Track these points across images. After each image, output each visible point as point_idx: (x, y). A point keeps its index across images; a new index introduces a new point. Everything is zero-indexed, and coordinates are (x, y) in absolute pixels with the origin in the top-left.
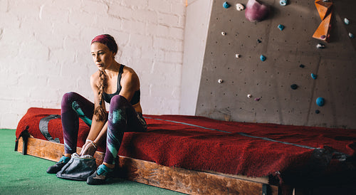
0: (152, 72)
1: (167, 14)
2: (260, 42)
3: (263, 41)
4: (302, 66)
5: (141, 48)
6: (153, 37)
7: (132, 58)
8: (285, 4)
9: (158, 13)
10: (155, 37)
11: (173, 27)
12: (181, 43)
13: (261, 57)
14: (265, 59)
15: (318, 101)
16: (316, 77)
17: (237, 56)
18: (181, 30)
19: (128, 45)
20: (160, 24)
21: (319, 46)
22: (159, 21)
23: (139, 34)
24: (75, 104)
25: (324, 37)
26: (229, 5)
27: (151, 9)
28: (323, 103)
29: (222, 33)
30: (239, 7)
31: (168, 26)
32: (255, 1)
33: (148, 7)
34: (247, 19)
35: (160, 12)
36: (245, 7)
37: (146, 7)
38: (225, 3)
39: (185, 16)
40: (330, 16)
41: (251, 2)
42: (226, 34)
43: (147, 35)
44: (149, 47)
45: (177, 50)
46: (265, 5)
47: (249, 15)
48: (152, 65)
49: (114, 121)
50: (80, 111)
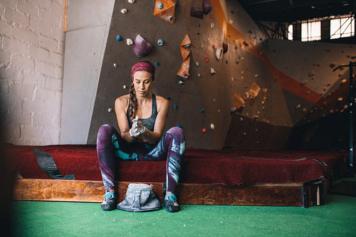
0: (33, 99)
1: (48, 37)
4: (169, 98)
5: (22, 72)
6: (34, 60)
7: (13, 81)
8: (161, 44)
9: (39, 35)
11: (54, 52)
12: (60, 69)
16: (177, 107)
17: (125, 87)
18: (61, 56)
19: (9, 67)
20: (42, 47)
21: (180, 82)
22: (40, 44)
23: (21, 55)
24: (114, 137)
25: (186, 75)
26: (121, 39)
27: (33, 30)
29: (115, 65)
30: (129, 42)
31: (48, 51)
32: (142, 39)
33: (30, 28)
34: (135, 54)
35: (41, 34)
36: (134, 43)
37: (27, 27)
38: (118, 36)
39: (64, 42)
40: (189, 58)
41: (139, 39)
42: (117, 66)
43: (29, 57)
44: (31, 71)
45: (57, 77)
46: (150, 43)
47: (137, 51)
48: (33, 91)
49: (181, 153)
50: (117, 144)
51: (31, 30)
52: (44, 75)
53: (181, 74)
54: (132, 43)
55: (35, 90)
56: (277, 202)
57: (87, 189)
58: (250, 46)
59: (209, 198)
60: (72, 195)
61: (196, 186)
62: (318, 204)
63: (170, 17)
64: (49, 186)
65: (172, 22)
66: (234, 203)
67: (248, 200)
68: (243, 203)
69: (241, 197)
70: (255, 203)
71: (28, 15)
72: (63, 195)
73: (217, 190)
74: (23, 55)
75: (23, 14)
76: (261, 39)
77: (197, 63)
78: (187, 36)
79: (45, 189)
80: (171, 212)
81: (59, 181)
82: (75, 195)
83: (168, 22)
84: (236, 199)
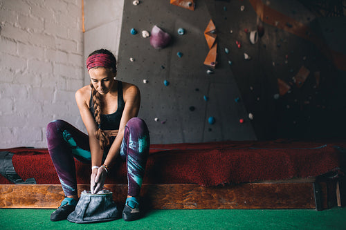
0: (54, 102)
1: (65, 39)
2: (164, 68)
3: (166, 67)
4: (197, 90)
5: (40, 76)
6: (52, 64)
7: (31, 86)
8: (182, 33)
9: (56, 38)
10: (54, 63)
11: (73, 53)
12: (81, 70)
13: (165, 82)
14: (168, 84)
15: (210, 120)
16: (207, 98)
17: (145, 81)
18: (80, 57)
19: (26, 72)
20: (59, 50)
21: (209, 71)
22: (57, 47)
23: (37, 59)
24: (66, 134)
25: (213, 63)
26: (136, 32)
27: (49, 34)
28: (214, 121)
29: (131, 59)
30: (145, 34)
31: (67, 53)
32: (159, 29)
33: (45, 31)
34: (153, 47)
35: (58, 37)
36: (150, 35)
37: (43, 31)
38: (132, 30)
39: (83, 42)
40: (216, 46)
41: (156, 30)
42: (134, 60)
43: (46, 61)
44: (49, 74)
45: (77, 78)
46: (168, 33)
47: (154, 42)
48: (53, 94)
49: (140, 150)
50: (72, 142)
51: (46, 34)
52: (64, 77)
53: (208, 63)
54: (148, 35)
55: (55, 92)
56: (280, 204)
57: (48, 194)
58: (295, 27)
59: (189, 201)
60: (33, 201)
61: (172, 187)
62: (339, 205)
63: (188, 3)
64: (9, 192)
65: (192, 8)
66: (222, 207)
67: (240, 202)
68: (233, 205)
69: (230, 199)
70: (250, 205)
71: (43, 19)
72: (23, 201)
73: (199, 191)
74: (40, 59)
75: (37, 19)
76: (308, 19)
77: (226, 50)
78: (211, 22)
79: (6, 196)
80: (126, 220)
81: (19, 185)
82: (36, 201)
83: (187, 9)
84: (224, 201)
